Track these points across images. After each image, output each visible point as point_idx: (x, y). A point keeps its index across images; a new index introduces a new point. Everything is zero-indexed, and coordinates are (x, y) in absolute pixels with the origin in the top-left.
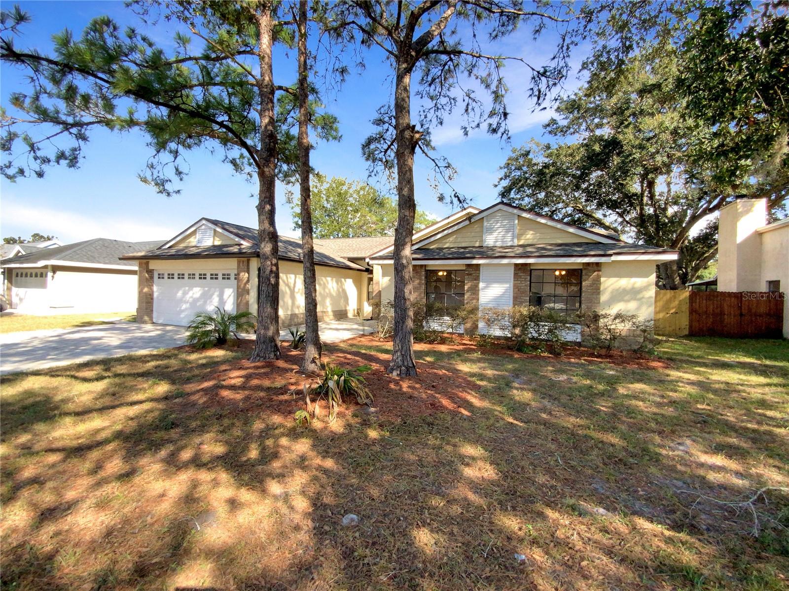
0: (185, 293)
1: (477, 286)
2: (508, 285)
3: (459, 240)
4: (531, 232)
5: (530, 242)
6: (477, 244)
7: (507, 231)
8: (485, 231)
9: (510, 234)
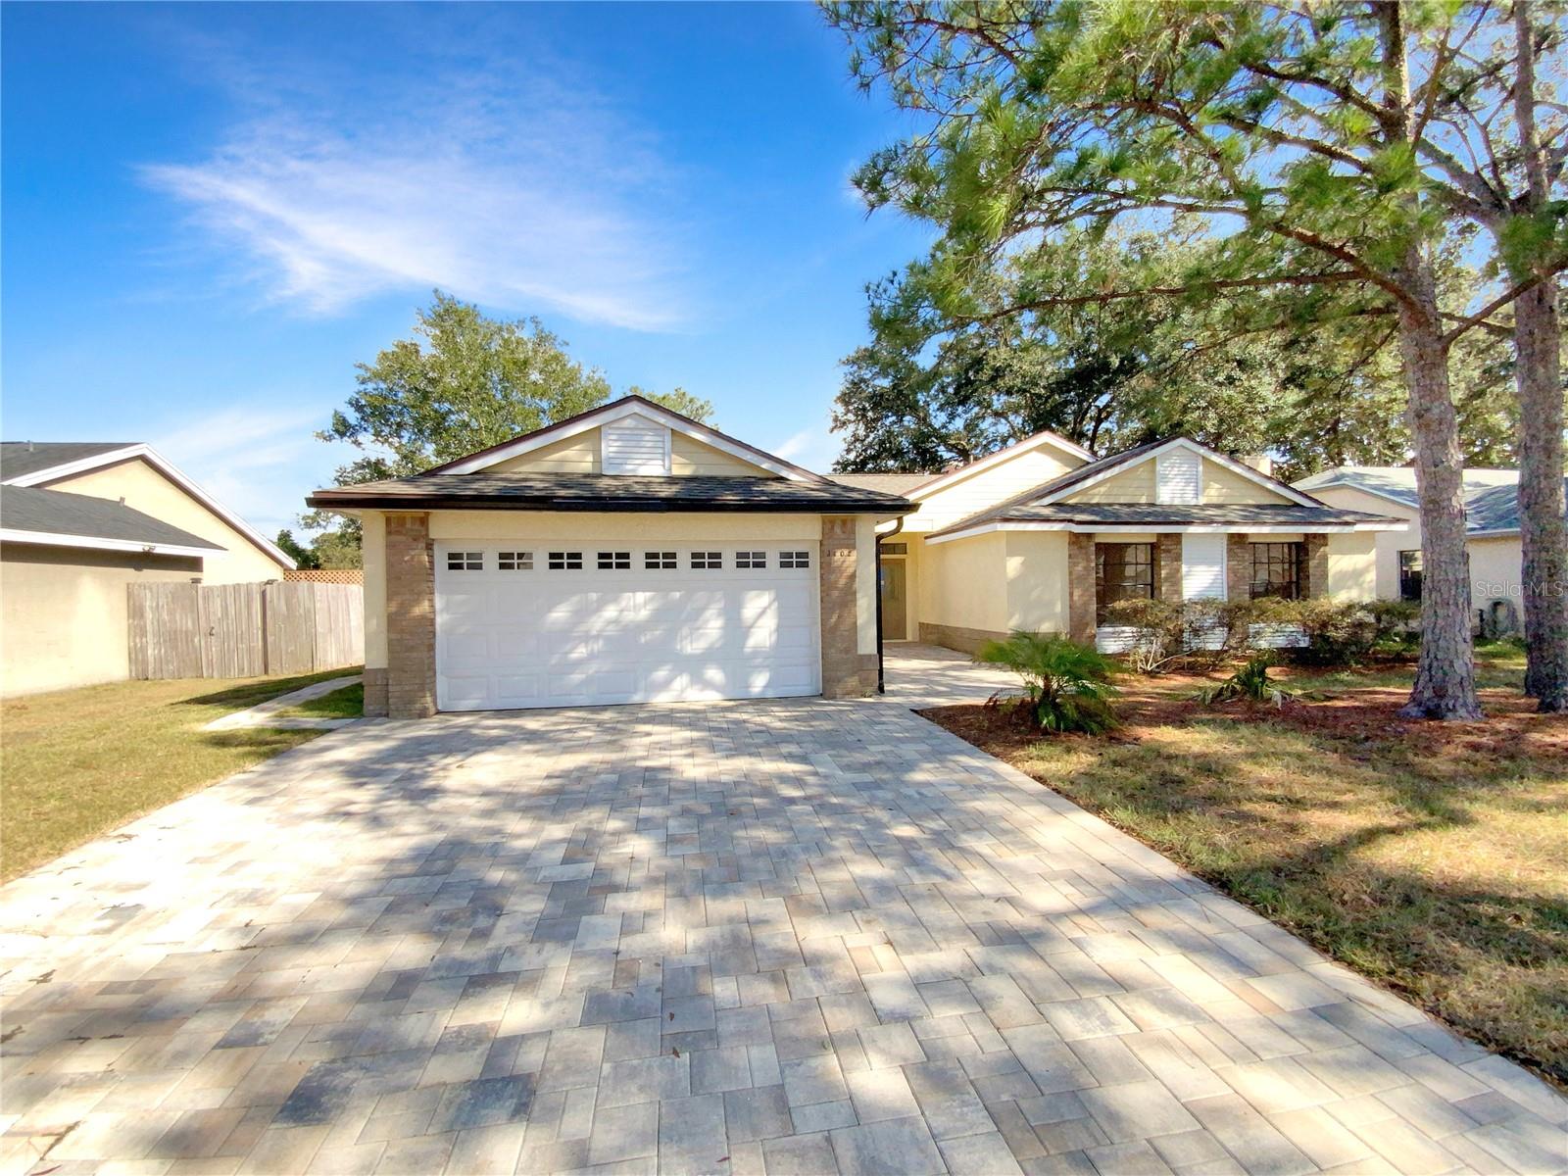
0: (583, 613)
1: (1178, 570)
2: (1217, 568)
3: (1115, 491)
4: (1217, 486)
5: (1215, 501)
6: (1143, 500)
7: (1187, 483)
8: (1158, 479)
9: (1191, 487)
